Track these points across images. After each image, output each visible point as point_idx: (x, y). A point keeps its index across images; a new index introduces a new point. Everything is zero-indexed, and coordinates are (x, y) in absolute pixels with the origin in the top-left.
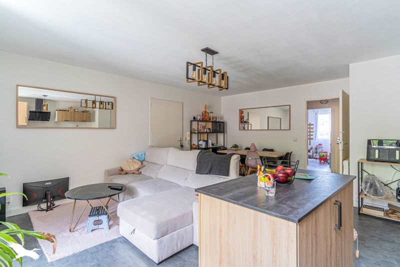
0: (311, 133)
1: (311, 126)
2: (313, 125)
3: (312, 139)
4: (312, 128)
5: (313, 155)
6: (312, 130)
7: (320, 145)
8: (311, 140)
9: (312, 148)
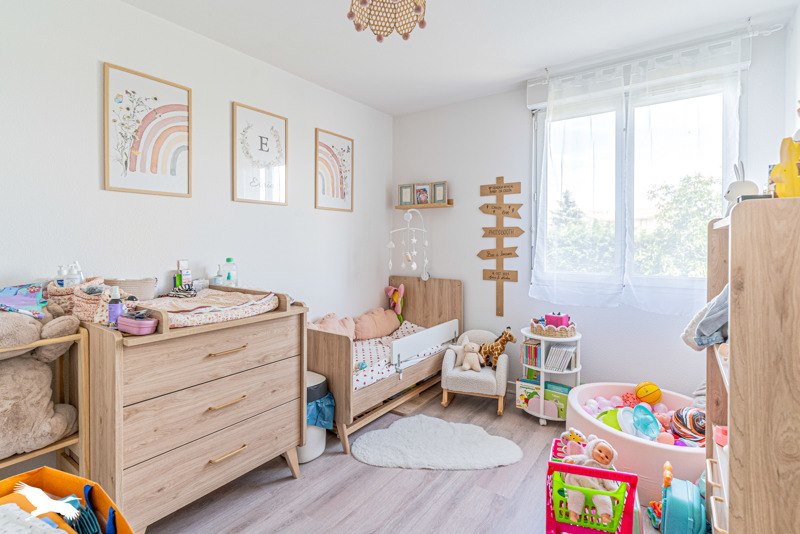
0: (508, 242)
1: (509, 199)
2: (513, 188)
3: (512, 276)
4: (512, 211)
5: (510, 388)
6: (508, 222)
7: (555, 321)
8: (507, 285)
9: (506, 339)
